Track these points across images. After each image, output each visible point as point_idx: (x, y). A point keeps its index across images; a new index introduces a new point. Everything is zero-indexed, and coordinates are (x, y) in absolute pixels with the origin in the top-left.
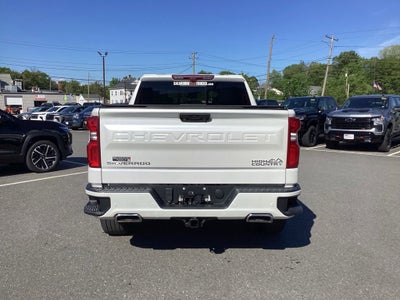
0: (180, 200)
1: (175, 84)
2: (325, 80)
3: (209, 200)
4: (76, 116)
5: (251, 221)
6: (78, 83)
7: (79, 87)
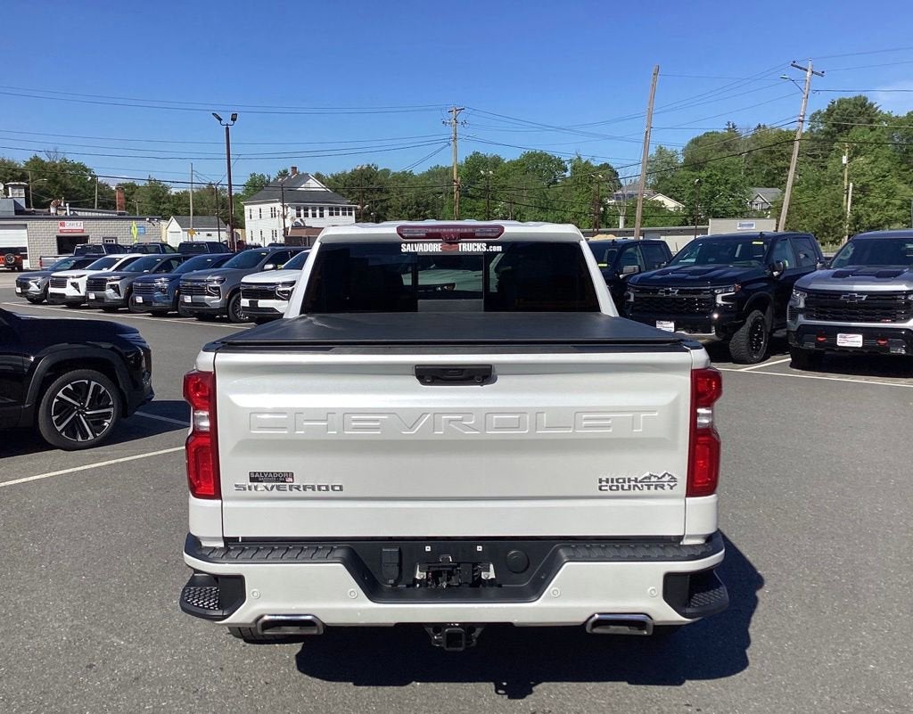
0: (419, 575)
1: (406, 248)
2: (791, 173)
3: (492, 575)
4: (162, 282)
5: (597, 630)
6: (166, 189)
7: (168, 197)
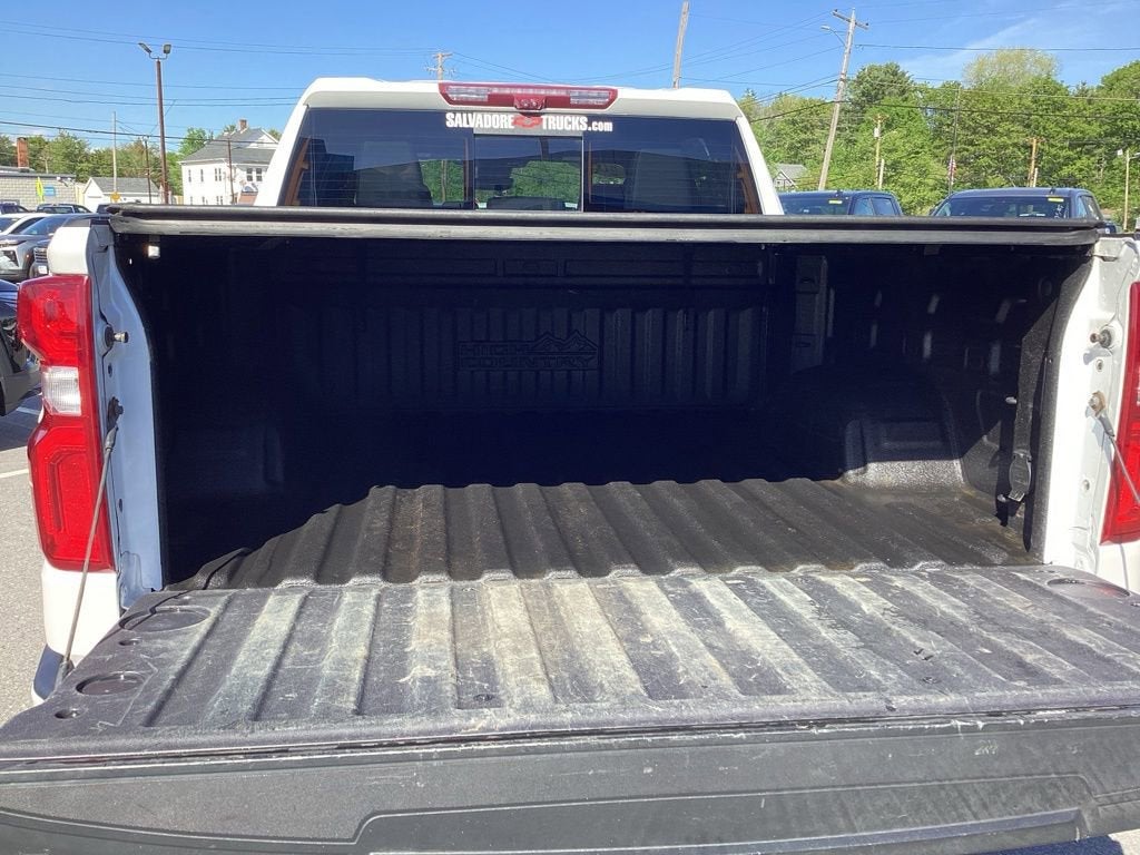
6: (83, 146)
7: (86, 155)
